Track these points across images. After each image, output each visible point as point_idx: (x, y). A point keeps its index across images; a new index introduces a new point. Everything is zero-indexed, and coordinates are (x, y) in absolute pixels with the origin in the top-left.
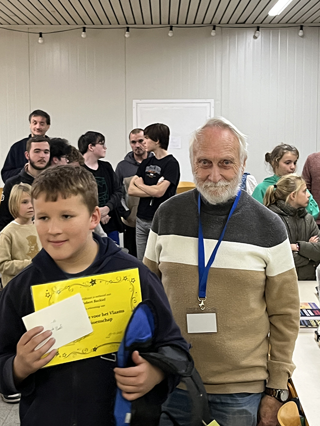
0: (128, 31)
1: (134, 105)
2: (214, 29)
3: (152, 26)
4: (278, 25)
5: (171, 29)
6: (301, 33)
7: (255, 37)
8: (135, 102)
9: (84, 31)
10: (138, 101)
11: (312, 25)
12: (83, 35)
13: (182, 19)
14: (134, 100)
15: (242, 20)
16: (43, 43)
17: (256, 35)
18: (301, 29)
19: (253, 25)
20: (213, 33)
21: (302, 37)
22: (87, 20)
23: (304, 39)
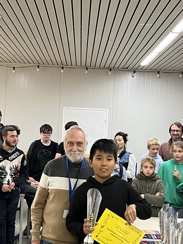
0: (63, 69)
1: (64, 110)
2: (110, 71)
3: (76, 67)
4: (146, 71)
5: (87, 69)
6: (158, 75)
7: (133, 77)
8: (64, 108)
9: (38, 67)
10: (67, 108)
11: (164, 71)
12: (38, 70)
13: (93, 64)
14: (64, 107)
15: (126, 66)
16: (15, 73)
17: (134, 75)
18: (159, 73)
19: (132, 70)
21: (159, 77)
22: (40, 62)
23: (160, 79)
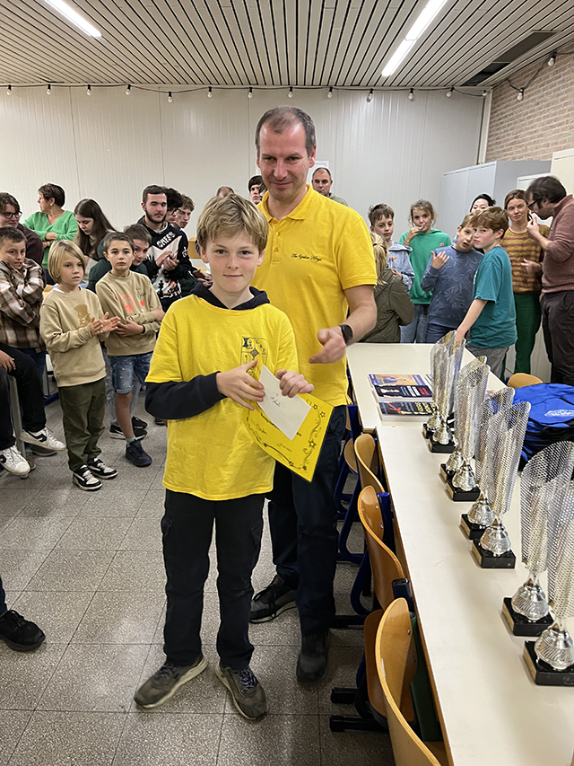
0: (251, 91)
2: (331, 91)
3: (273, 87)
4: (390, 88)
5: (291, 90)
6: (411, 96)
7: (369, 100)
9: (210, 91)
11: (421, 88)
12: (209, 95)
13: (301, 80)
15: (356, 82)
16: (174, 103)
17: (369, 98)
18: (412, 92)
19: (366, 88)
20: (330, 95)
21: (412, 100)
22: (213, 81)
23: (413, 103)
